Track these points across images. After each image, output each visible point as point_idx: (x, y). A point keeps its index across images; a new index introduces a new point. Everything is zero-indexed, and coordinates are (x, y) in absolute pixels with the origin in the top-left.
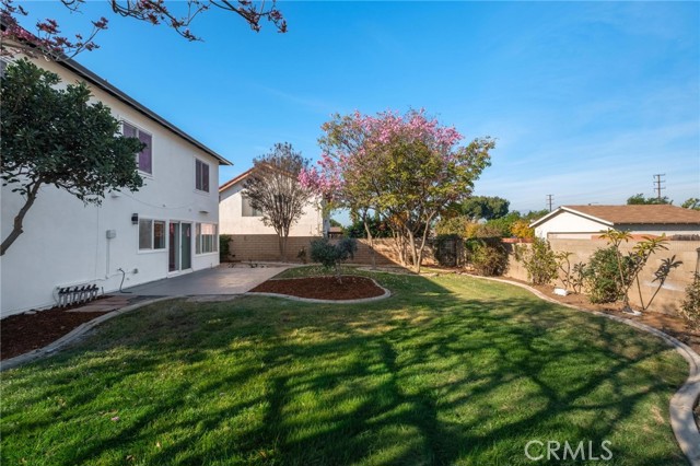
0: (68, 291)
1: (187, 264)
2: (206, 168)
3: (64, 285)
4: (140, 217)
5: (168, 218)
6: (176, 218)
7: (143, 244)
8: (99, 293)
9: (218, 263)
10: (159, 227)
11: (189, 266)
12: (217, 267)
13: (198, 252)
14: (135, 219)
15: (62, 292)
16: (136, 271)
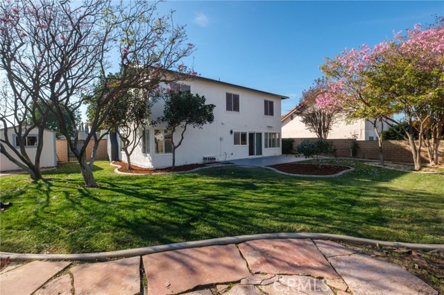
0: (206, 159)
1: (260, 152)
2: (271, 103)
3: (205, 156)
4: (233, 131)
5: (248, 131)
6: (252, 131)
7: (236, 142)
8: (216, 160)
9: (280, 153)
10: (244, 135)
11: (261, 154)
12: (280, 156)
13: (266, 147)
14: (231, 132)
15: (205, 159)
16: (232, 154)
